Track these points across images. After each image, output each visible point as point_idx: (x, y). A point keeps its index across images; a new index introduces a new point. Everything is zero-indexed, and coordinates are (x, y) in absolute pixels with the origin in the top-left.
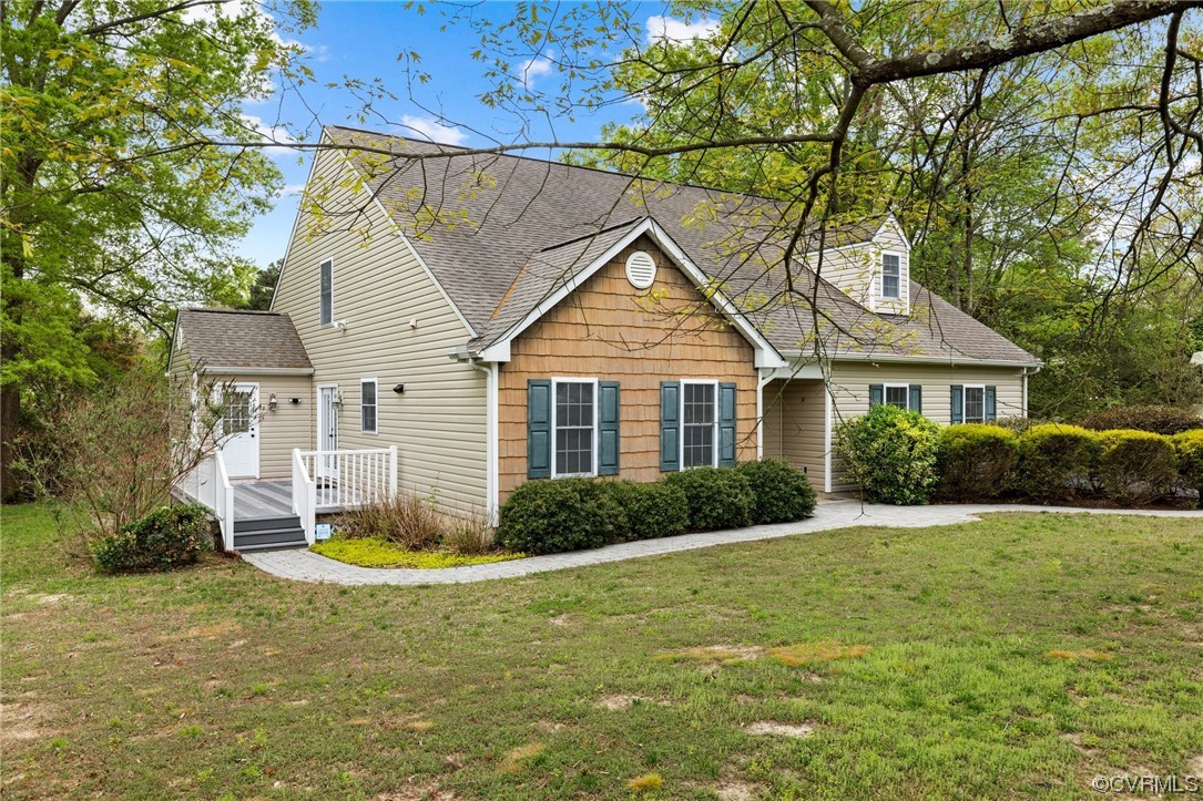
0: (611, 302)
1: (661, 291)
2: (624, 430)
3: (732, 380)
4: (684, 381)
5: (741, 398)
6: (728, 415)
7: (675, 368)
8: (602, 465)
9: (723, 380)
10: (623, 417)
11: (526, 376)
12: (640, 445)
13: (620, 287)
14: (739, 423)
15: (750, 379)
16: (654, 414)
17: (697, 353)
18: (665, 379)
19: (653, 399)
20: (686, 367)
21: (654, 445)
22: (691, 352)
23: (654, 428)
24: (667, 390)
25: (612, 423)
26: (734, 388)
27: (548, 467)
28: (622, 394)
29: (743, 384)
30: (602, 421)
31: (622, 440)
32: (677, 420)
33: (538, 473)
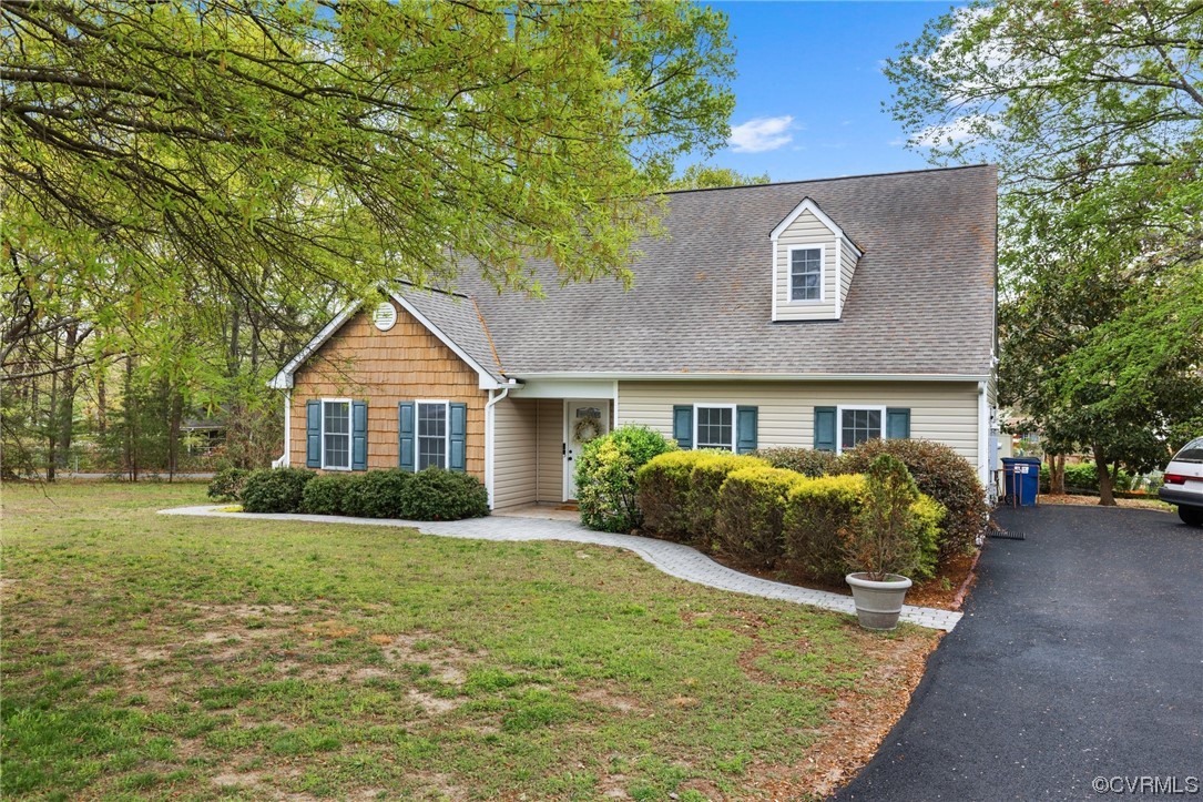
0: (363, 343)
1: (400, 330)
2: (372, 438)
3: (465, 400)
4: (418, 401)
5: (472, 416)
6: (457, 429)
7: (410, 391)
8: (354, 462)
9: (454, 400)
10: (371, 426)
11: (307, 398)
12: (384, 449)
13: (367, 331)
14: (469, 437)
15: (481, 399)
16: (394, 426)
17: (431, 378)
18: (403, 400)
19: (393, 415)
20: (420, 390)
21: (395, 452)
22: (424, 378)
23: (393, 438)
24: (405, 410)
25: (363, 431)
26: (465, 408)
27: (319, 460)
28: (370, 410)
29: (473, 404)
30: (354, 430)
31: (370, 445)
32: (412, 432)
33: (312, 464)
